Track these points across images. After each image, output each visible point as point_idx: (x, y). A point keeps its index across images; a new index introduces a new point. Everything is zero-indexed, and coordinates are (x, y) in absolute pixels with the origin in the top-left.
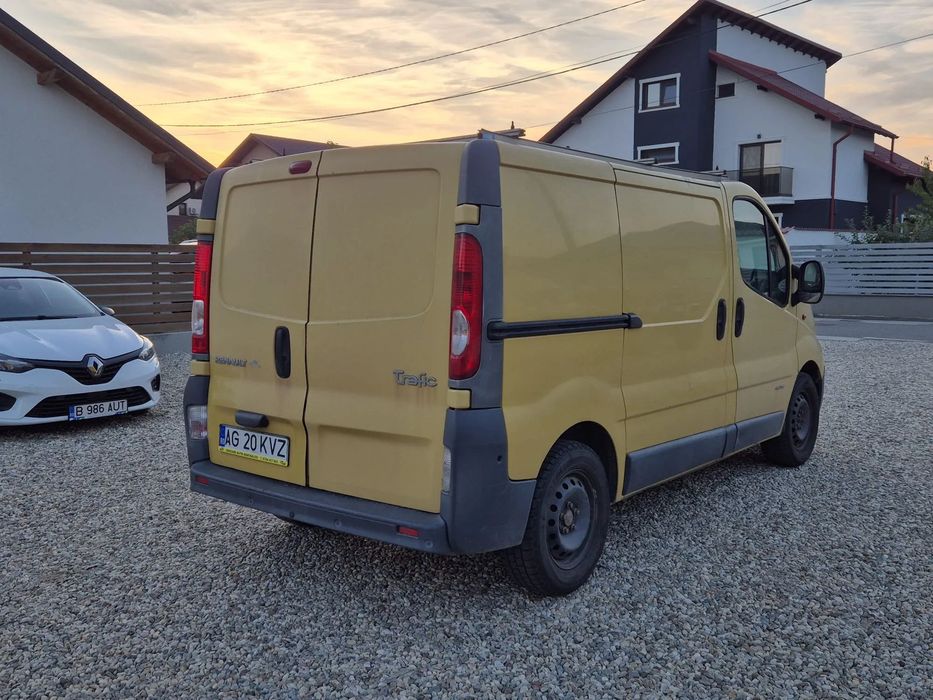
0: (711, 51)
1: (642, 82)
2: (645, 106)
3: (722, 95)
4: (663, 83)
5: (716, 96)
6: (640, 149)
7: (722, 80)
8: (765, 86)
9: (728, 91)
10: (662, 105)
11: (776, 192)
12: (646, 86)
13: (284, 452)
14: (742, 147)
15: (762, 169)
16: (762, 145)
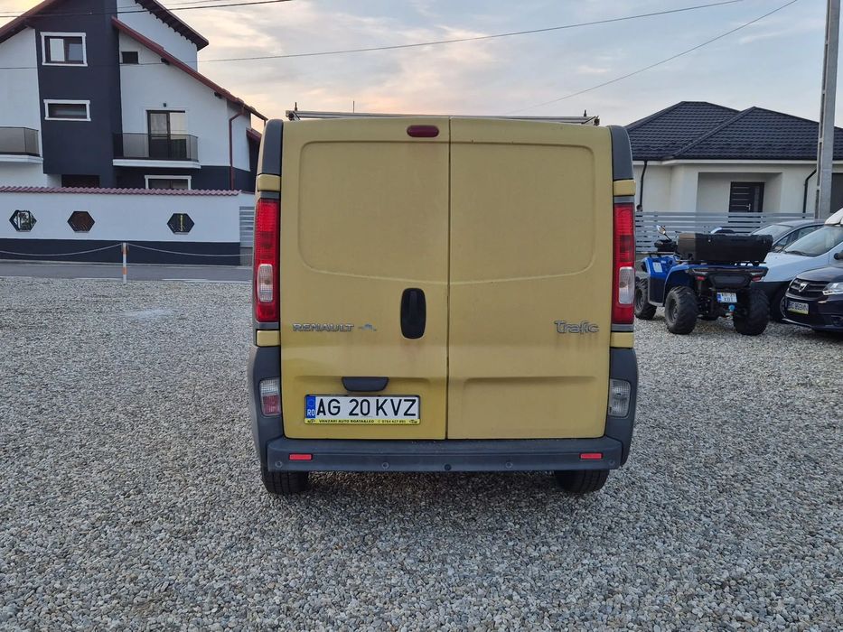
0: (113, 18)
1: (43, 34)
2: (48, 60)
3: (126, 62)
4: (66, 39)
5: (121, 61)
6: (47, 102)
7: (125, 46)
8: (167, 59)
9: (132, 58)
10: (67, 61)
11: (183, 157)
12: (47, 38)
13: (414, 409)
14: (149, 112)
15: (169, 135)
16: (167, 113)
